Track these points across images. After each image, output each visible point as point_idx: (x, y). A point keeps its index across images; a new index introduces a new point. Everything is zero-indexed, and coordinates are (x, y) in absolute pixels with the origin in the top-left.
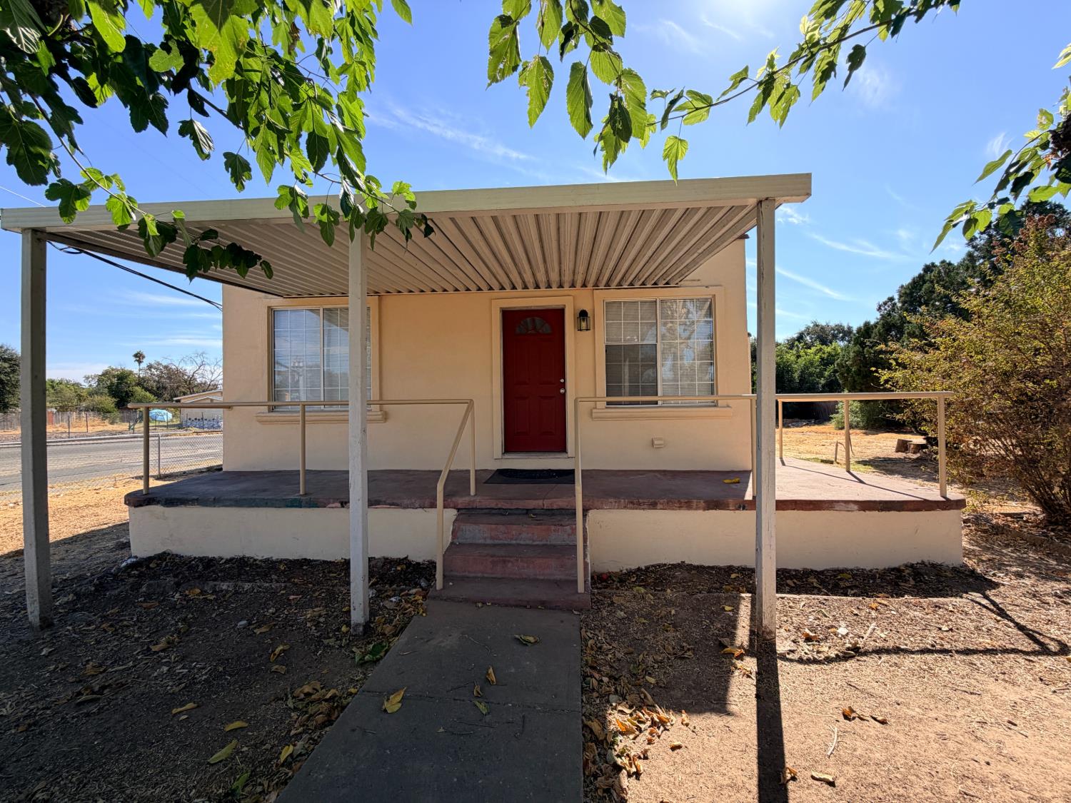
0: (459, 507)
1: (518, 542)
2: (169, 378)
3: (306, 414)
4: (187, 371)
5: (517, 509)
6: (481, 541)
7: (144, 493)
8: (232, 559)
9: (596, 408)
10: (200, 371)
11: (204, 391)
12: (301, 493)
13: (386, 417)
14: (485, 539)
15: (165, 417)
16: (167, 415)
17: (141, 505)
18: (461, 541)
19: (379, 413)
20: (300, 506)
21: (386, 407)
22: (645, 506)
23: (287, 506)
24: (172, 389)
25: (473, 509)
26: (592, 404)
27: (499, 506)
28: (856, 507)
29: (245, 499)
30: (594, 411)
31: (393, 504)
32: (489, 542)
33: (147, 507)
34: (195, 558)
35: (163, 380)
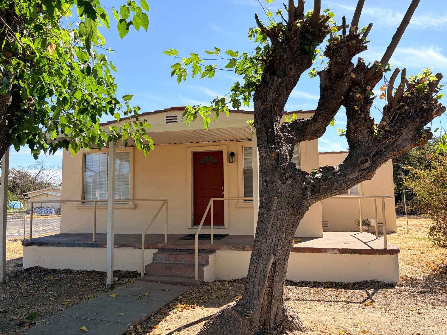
0: (159, 248)
1: (180, 262)
2: (21, 179)
3: (97, 205)
4: (32, 174)
5: (184, 249)
6: (165, 262)
7: (30, 240)
8: (64, 270)
9: (238, 202)
10: (40, 175)
11: (42, 188)
12: (94, 241)
13: (136, 207)
14: (166, 261)
15: (19, 206)
16: (19, 205)
17: (28, 246)
18: (156, 261)
19: (132, 205)
20: (93, 247)
21: (136, 202)
22: (240, 249)
23: (88, 247)
24: (22, 187)
25: (165, 249)
26: (237, 201)
27: (176, 248)
28: (337, 252)
29: (70, 243)
30: (237, 204)
31: (131, 246)
32: (168, 262)
33: (31, 246)
34: (49, 269)
35: (16, 181)
